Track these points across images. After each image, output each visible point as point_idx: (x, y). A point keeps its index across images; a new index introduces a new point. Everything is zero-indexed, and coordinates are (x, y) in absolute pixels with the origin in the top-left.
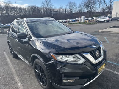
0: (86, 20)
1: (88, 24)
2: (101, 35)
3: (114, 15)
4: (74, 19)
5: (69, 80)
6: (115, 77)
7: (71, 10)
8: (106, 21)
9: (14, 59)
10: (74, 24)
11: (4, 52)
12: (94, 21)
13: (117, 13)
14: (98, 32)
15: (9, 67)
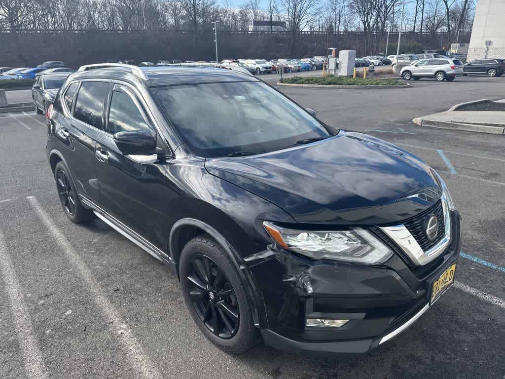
0: (358, 65)
1: (365, 86)
2: (422, 137)
3: (476, 49)
4: (306, 61)
5: (327, 323)
6: (481, 312)
7: (296, 17)
8: (440, 77)
9: (79, 228)
10: (309, 81)
11: (30, 198)
12: (391, 72)
13: (489, 43)
14: (409, 123)
15: (66, 261)
